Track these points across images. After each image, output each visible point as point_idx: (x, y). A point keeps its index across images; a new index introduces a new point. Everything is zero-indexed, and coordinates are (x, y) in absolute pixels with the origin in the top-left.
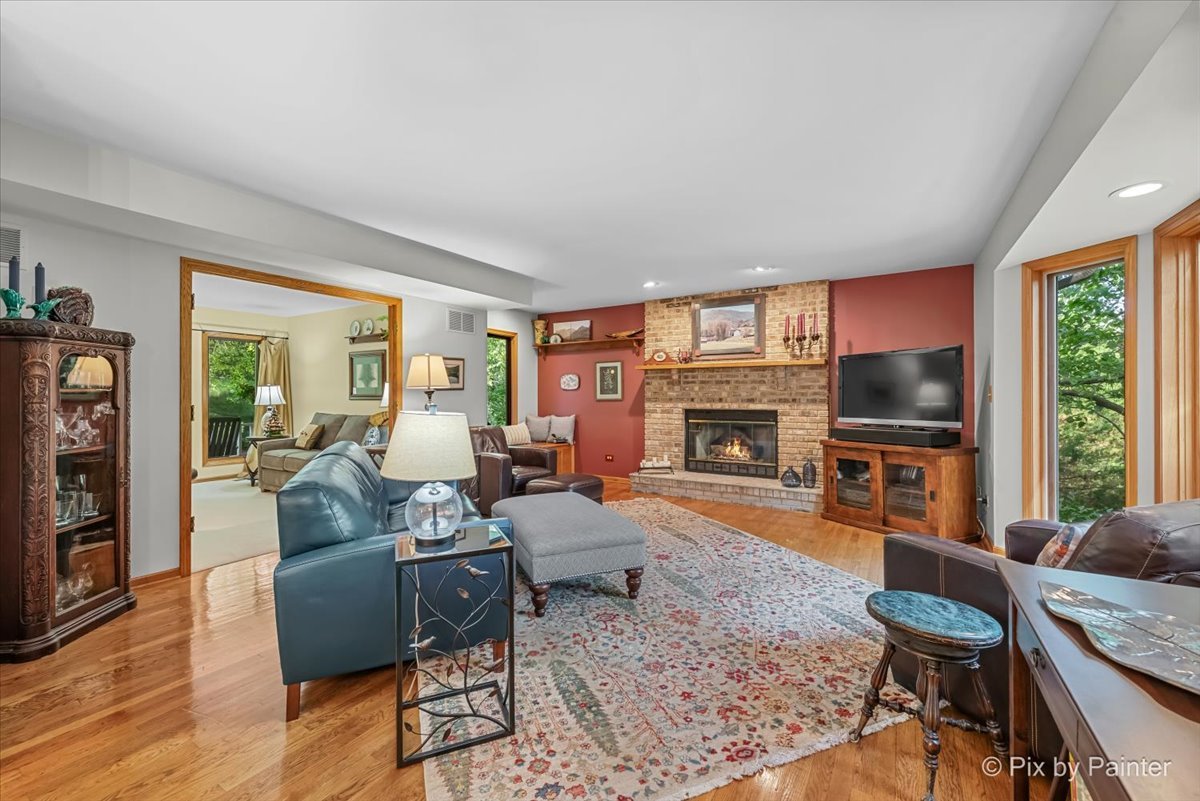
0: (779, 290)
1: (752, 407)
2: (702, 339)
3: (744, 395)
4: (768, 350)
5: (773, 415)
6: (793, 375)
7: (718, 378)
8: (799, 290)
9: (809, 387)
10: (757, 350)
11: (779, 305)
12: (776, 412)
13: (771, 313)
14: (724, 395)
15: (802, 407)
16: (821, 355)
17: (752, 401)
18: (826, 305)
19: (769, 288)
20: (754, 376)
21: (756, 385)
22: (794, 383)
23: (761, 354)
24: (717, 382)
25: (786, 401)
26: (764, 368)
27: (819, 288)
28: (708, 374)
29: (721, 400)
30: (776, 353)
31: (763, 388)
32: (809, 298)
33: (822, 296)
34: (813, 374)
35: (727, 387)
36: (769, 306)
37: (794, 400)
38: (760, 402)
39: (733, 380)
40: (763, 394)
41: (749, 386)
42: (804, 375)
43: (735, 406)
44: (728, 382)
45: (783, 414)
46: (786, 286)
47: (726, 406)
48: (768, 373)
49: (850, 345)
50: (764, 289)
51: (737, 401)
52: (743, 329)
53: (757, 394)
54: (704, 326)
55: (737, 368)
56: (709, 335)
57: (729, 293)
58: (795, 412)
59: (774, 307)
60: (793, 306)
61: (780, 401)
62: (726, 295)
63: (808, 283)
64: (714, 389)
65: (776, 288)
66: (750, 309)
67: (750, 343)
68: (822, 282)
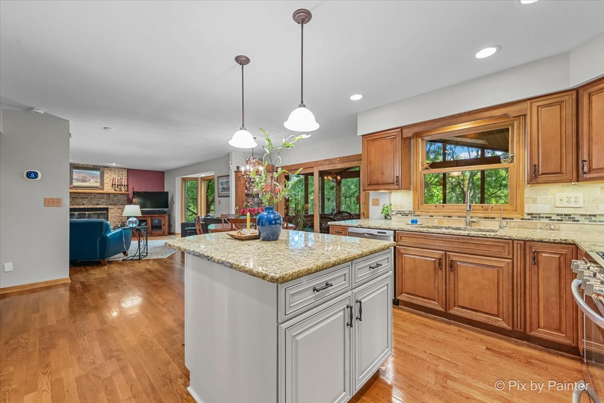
0: (110, 168)
1: (98, 207)
2: (74, 181)
3: (95, 202)
4: (105, 187)
5: (107, 209)
6: (115, 196)
7: (82, 196)
8: (117, 170)
9: (121, 200)
10: (101, 187)
11: (109, 173)
12: (108, 208)
13: (106, 176)
14: (85, 202)
15: (118, 207)
16: (125, 190)
17: (98, 204)
18: (126, 176)
19: (105, 167)
20: (99, 196)
21: (100, 199)
22: (115, 199)
23: (103, 189)
24: (81, 198)
25: (112, 205)
26: (103, 194)
27: (124, 170)
28: (76, 194)
29: (83, 204)
30: (108, 189)
31: (103, 200)
32: (121, 173)
33: (125, 173)
34: (122, 196)
35: (87, 200)
36: (105, 173)
37: (115, 204)
38: (102, 205)
39: (89, 197)
40: (103, 202)
41: (97, 199)
42: (119, 196)
43: (90, 207)
44: (87, 198)
45: (111, 209)
46: (112, 167)
47: (86, 207)
48: (105, 196)
49: (133, 188)
50: (103, 167)
51: (91, 205)
52: (94, 179)
53: (101, 202)
54: (75, 176)
55: (91, 193)
56: (78, 180)
57: (87, 165)
58: (116, 208)
59: (107, 174)
60: (115, 174)
61: (110, 204)
62: (85, 166)
63: (121, 168)
64: (80, 200)
65: (108, 167)
66: (98, 173)
67: (98, 184)
68: (125, 169)
